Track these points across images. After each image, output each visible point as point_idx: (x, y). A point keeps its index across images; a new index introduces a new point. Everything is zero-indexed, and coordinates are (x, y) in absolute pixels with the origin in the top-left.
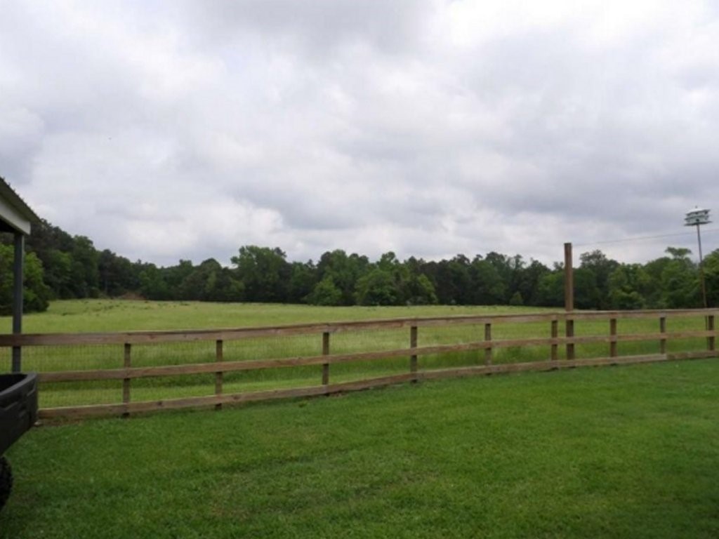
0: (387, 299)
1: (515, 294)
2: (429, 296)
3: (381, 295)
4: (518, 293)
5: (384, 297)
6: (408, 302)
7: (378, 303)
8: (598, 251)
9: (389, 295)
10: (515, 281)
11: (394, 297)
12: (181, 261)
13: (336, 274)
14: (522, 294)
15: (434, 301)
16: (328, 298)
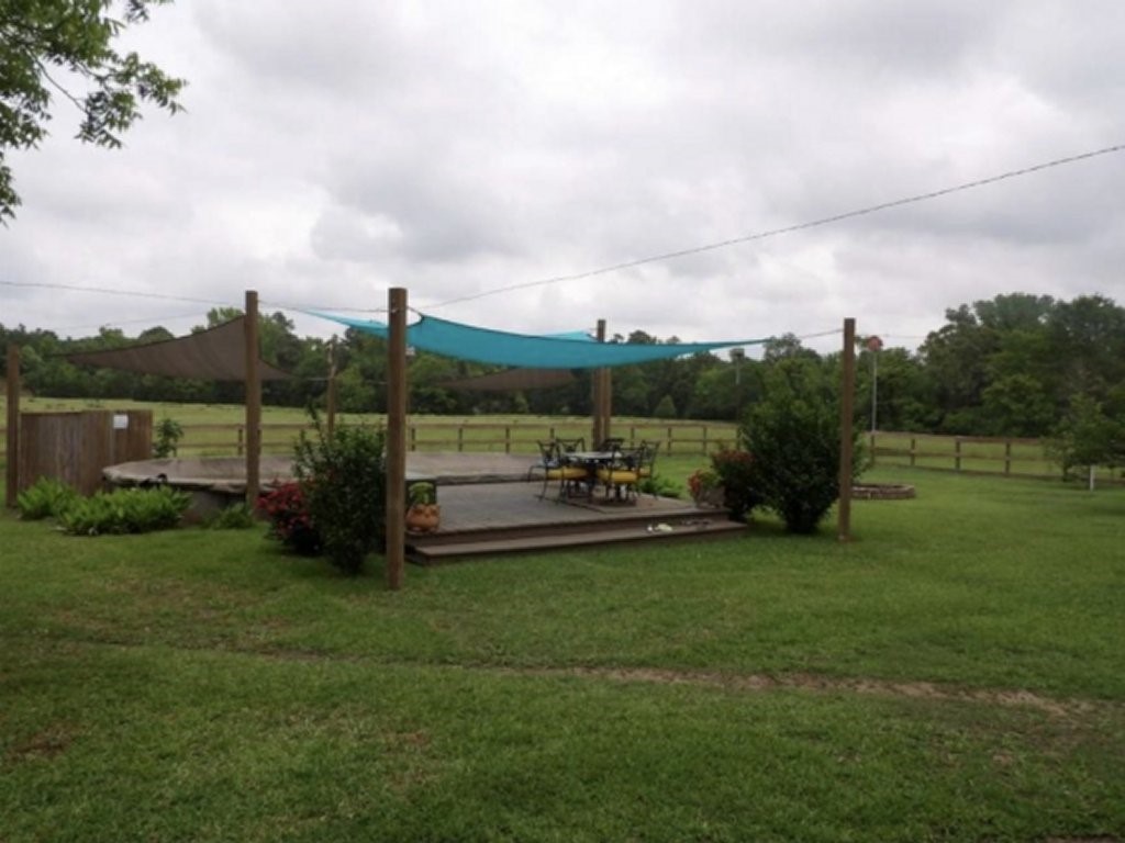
0: (442, 404)
1: (664, 400)
2: (512, 399)
3: (432, 397)
4: (668, 398)
5: (437, 401)
6: (475, 409)
7: (426, 410)
8: (791, 335)
9: (444, 398)
10: (668, 379)
11: (453, 401)
12: (102, 330)
13: (367, 361)
14: (676, 401)
15: (520, 409)
16: (349, 400)
